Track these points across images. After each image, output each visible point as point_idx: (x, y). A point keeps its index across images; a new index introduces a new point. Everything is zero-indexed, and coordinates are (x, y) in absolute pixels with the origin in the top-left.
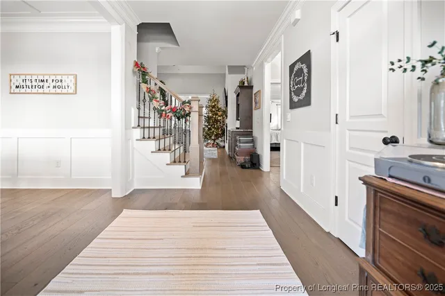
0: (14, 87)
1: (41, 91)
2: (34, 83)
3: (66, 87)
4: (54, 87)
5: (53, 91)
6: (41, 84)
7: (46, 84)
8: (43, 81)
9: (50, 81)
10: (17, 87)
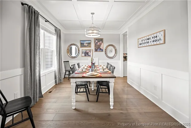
0: (139, 44)
1: (148, 44)
2: (145, 41)
3: (159, 40)
4: (153, 41)
5: (152, 43)
6: (148, 41)
7: (150, 40)
8: (148, 39)
9: (151, 38)
10: (140, 44)
